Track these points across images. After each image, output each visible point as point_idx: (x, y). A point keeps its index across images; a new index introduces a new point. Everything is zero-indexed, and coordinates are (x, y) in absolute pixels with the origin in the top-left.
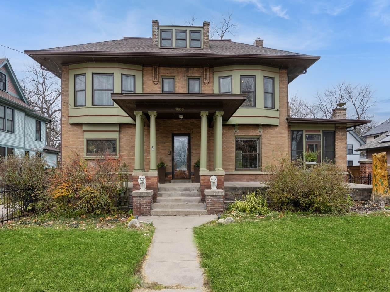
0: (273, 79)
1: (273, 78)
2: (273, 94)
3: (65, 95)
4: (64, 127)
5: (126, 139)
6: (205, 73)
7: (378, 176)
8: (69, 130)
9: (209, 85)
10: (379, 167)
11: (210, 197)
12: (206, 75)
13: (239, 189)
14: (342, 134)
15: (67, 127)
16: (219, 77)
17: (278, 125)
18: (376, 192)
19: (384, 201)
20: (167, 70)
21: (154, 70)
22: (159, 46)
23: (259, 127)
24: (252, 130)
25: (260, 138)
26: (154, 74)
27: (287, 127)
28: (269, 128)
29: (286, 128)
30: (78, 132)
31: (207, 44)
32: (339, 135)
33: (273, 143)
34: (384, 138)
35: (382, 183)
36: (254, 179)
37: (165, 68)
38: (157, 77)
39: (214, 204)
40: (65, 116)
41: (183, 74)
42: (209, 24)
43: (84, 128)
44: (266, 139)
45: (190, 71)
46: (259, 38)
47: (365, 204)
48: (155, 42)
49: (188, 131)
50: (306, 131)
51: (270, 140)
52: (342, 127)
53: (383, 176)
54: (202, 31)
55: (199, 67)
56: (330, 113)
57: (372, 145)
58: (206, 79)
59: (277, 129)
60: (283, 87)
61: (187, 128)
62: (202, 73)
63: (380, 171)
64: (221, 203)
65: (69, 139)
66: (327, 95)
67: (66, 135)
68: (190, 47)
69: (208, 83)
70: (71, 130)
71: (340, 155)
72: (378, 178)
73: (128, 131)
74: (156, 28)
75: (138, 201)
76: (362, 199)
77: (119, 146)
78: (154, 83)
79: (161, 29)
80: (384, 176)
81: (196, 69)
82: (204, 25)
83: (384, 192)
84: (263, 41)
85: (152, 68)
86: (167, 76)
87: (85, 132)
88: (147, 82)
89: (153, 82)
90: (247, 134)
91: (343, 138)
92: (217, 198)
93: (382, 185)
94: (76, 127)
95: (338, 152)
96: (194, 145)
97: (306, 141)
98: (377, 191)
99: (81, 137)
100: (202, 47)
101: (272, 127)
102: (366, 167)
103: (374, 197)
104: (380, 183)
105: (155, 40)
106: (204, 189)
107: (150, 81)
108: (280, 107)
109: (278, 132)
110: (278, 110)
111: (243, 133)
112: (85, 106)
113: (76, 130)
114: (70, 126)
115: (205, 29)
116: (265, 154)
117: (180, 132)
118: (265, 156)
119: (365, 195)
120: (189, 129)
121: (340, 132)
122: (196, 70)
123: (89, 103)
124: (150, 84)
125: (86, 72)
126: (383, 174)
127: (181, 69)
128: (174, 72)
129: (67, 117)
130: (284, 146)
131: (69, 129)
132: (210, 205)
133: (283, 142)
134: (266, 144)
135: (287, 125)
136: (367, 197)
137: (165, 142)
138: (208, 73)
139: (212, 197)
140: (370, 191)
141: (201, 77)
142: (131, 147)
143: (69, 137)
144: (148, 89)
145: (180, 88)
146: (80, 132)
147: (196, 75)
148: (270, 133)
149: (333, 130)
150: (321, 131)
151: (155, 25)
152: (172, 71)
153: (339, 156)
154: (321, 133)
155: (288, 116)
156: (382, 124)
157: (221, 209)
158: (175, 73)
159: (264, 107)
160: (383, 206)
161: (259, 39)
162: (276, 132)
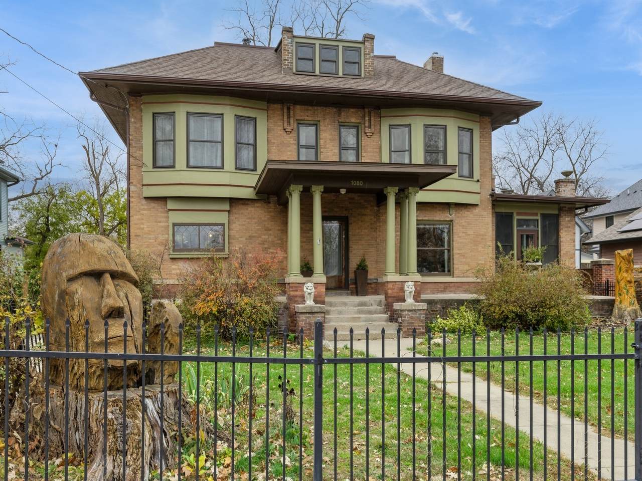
0: (471, 131)
1: (470, 129)
2: (471, 156)
3: (135, 147)
4: (132, 202)
5: (239, 225)
6: (367, 118)
7: (622, 282)
8: (142, 207)
9: (372, 137)
10: (624, 269)
11: (407, 312)
12: (370, 120)
13: (436, 303)
14: (569, 219)
15: (139, 202)
16: (390, 125)
17: (477, 205)
18: (620, 304)
19: (630, 316)
20: (308, 110)
21: (285, 111)
22: (294, 70)
23: (450, 207)
24: (438, 212)
25: (451, 224)
26: (285, 117)
27: (490, 207)
28: (465, 208)
29: (489, 209)
30: (157, 211)
31: (371, 71)
32: (565, 220)
33: (470, 232)
34: (626, 225)
35: (628, 291)
36: (443, 289)
37: (303, 106)
38: (292, 121)
39: (413, 323)
40: (134, 183)
41: (332, 118)
42: (373, 39)
43: (171, 205)
44: (460, 226)
45: (343, 113)
46: (437, 53)
47: (605, 321)
48: (288, 63)
49: (345, 212)
50: (518, 214)
51: (467, 228)
52: (569, 208)
53: (628, 281)
54: (362, 49)
55: (358, 108)
56: (527, 170)
57: (608, 237)
58: (370, 127)
59: (476, 211)
60: (485, 144)
61: (342, 207)
62: (362, 117)
63: (625, 275)
64: (422, 321)
65: (143, 224)
66: (522, 137)
67: (137, 217)
68: (344, 75)
69: (371, 134)
70: (146, 207)
71: (566, 252)
72: (622, 284)
73: (243, 211)
74: (290, 40)
75: (306, 320)
76: (601, 315)
77: (229, 235)
78: (286, 132)
79: (296, 43)
80: (630, 282)
81: (352, 110)
82: (366, 39)
83: (630, 303)
84: (443, 58)
85: (283, 106)
86: (307, 120)
87: (170, 212)
88: (273, 129)
89: (285, 129)
90: (431, 218)
91: (571, 225)
92: (416, 314)
93: (627, 295)
94: (154, 203)
95: (564, 248)
96: (354, 235)
97: (517, 230)
98: (621, 302)
99: (164, 219)
100: (363, 75)
101: (469, 207)
102: (601, 271)
103: (617, 311)
104: (624, 291)
105: (288, 60)
106: (393, 302)
107: (279, 128)
108: (481, 175)
109: (477, 215)
110: (478, 181)
111: (425, 216)
112: (174, 167)
113: (154, 208)
114: (144, 201)
115: (368, 46)
116: (459, 250)
117: (331, 214)
118: (459, 254)
119: (605, 308)
120: (346, 210)
121: (565, 215)
122: (353, 112)
123: (181, 162)
124: (278, 133)
125: (175, 111)
126: (628, 279)
127: (328, 110)
128: (317, 114)
129: (139, 186)
130: (486, 237)
131: (142, 205)
132: (408, 323)
133: (486, 231)
134: (460, 235)
135: (491, 205)
136: (608, 312)
137: (308, 230)
138: (372, 118)
139: (410, 313)
140: (611, 303)
141: (360, 123)
142: (248, 237)
143: (143, 219)
144: (275, 141)
145: (328, 141)
146: (162, 212)
147: (353, 120)
148: (467, 217)
149: (556, 212)
150: (539, 215)
151: (288, 35)
152: (314, 112)
153: (564, 254)
154: (539, 217)
155: (492, 190)
156: (618, 196)
157: (422, 330)
158: (319, 115)
159: (459, 176)
160: (629, 323)
161: (436, 55)
162: (475, 215)
